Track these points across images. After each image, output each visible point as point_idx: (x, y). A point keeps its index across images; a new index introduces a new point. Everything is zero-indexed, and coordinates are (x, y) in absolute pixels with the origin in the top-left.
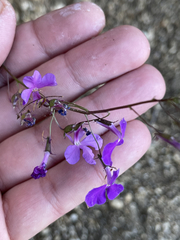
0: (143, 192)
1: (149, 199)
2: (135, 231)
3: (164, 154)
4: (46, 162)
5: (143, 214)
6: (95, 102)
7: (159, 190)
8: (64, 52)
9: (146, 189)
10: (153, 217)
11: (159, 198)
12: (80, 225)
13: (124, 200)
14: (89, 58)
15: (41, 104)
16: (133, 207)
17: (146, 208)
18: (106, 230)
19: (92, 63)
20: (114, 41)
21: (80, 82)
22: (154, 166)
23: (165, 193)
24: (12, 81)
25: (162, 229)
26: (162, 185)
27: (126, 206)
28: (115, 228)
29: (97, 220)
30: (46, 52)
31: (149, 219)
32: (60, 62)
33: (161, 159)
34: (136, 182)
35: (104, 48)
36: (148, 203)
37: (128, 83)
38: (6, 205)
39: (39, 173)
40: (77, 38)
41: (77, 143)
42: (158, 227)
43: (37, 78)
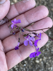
0: (45, 58)
1: (47, 60)
2: (42, 70)
3: (51, 47)
4: (18, 45)
5: (45, 64)
6: (33, 27)
7: (50, 58)
8: (24, 13)
9: (46, 57)
10: (48, 66)
11: (49, 60)
12: (26, 67)
13: (39, 60)
14: (31, 15)
15: (17, 28)
16: (42, 62)
17: (46, 63)
18: (34, 69)
19: (32, 16)
20: (38, 10)
21: (28, 22)
22: (48, 51)
23: (51, 59)
24: (8, 21)
25: (50, 69)
26: (51, 56)
27: (40, 62)
28: (36, 69)
29: (32, 66)
30: (19, 13)
31: (47, 66)
32: (23, 16)
33: (50, 49)
34: (43, 55)
35: (36, 12)
36: (47, 61)
37: (42, 22)
38: (7, 57)
39: (16, 48)
40: (28, 9)
41: (27, 39)
42: (49, 69)
43: (15, 21)
